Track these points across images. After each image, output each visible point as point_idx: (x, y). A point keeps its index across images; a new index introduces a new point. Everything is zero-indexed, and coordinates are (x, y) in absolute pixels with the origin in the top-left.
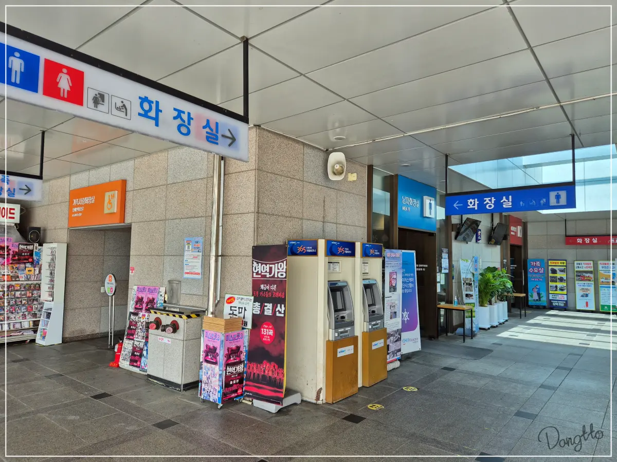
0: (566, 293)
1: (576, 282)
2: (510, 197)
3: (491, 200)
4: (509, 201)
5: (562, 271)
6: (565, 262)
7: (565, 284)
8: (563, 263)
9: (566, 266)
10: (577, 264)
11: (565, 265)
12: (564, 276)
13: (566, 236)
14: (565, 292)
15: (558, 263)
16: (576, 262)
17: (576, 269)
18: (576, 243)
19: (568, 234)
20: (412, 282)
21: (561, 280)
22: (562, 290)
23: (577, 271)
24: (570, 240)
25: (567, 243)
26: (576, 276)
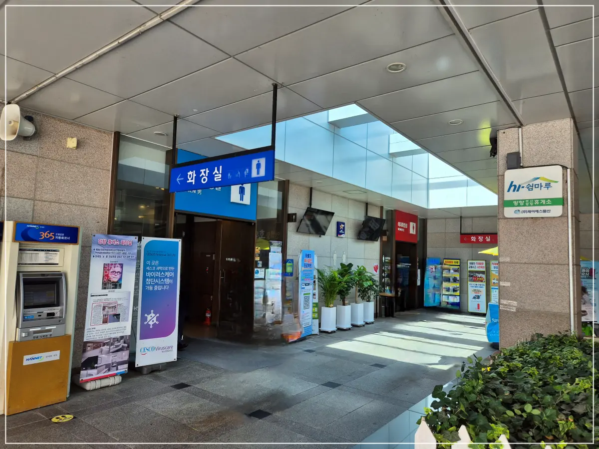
0: (459, 295)
1: (469, 283)
2: (221, 167)
3: (205, 172)
4: (219, 173)
5: (456, 271)
6: (459, 261)
7: (458, 285)
8: (457, 262)
9: (459, 266)
10: (470, 263)
11: (459, 264)
12: (457, 275)
13: (461, 234)
14: (458, 293)
15: (452, 262)
16: (469, 262)
17: (469, 269)
18: (470, 241)
19: (462, 232)
20: (171, 278)
21: (455, 280)
22: (454, 290)
23: (470, 271)
24: (465, 238)
25: (462, 241)
26: (469, 276)
